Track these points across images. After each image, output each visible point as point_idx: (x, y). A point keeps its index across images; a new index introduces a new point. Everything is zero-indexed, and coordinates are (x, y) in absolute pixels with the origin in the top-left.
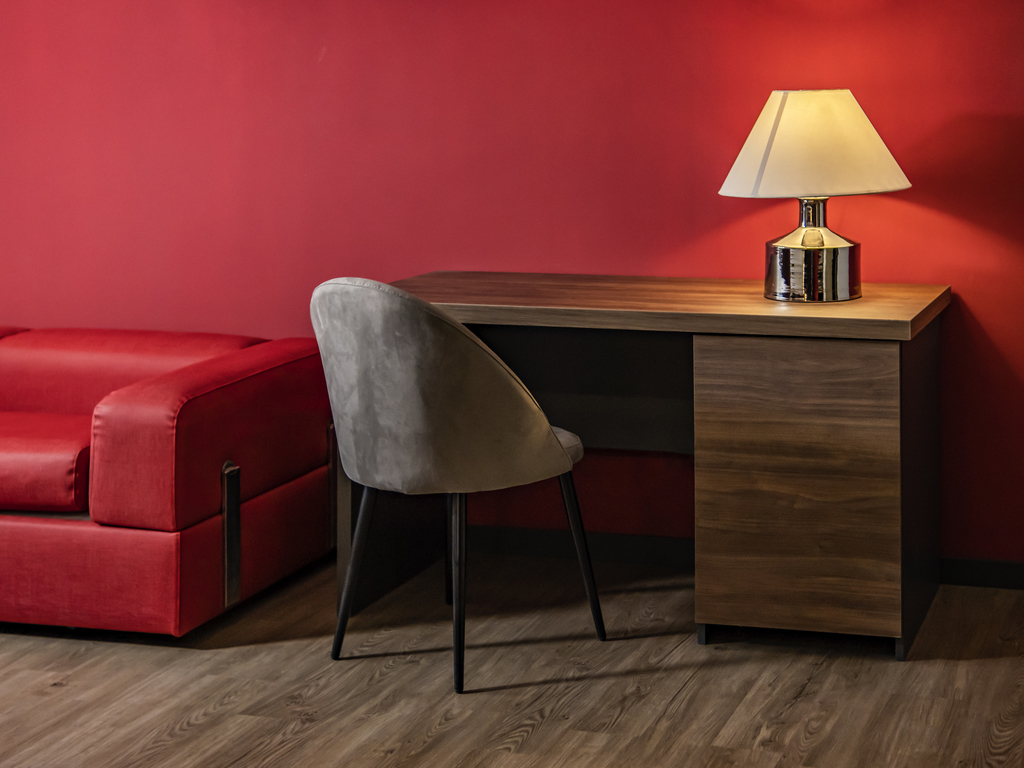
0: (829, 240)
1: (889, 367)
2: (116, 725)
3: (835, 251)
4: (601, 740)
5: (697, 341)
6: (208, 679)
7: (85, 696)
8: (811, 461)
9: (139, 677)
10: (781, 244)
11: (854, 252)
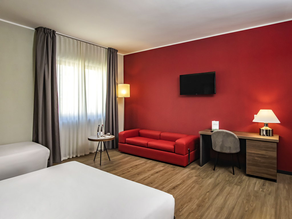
0: (268, 128)
1: (275, 145)
2: (182, 175)
3: (270, 130)
4: (239, 187)
5: (247, 140)
6: (189, 172)
7: (177, 172)
8: (263, 156)
9: (182, 171)
10: (262, 129)
11: (272, 130)
